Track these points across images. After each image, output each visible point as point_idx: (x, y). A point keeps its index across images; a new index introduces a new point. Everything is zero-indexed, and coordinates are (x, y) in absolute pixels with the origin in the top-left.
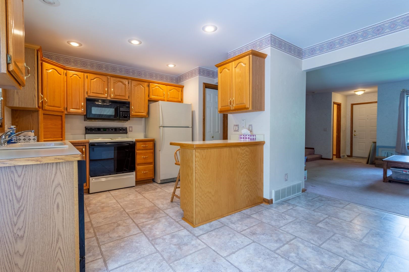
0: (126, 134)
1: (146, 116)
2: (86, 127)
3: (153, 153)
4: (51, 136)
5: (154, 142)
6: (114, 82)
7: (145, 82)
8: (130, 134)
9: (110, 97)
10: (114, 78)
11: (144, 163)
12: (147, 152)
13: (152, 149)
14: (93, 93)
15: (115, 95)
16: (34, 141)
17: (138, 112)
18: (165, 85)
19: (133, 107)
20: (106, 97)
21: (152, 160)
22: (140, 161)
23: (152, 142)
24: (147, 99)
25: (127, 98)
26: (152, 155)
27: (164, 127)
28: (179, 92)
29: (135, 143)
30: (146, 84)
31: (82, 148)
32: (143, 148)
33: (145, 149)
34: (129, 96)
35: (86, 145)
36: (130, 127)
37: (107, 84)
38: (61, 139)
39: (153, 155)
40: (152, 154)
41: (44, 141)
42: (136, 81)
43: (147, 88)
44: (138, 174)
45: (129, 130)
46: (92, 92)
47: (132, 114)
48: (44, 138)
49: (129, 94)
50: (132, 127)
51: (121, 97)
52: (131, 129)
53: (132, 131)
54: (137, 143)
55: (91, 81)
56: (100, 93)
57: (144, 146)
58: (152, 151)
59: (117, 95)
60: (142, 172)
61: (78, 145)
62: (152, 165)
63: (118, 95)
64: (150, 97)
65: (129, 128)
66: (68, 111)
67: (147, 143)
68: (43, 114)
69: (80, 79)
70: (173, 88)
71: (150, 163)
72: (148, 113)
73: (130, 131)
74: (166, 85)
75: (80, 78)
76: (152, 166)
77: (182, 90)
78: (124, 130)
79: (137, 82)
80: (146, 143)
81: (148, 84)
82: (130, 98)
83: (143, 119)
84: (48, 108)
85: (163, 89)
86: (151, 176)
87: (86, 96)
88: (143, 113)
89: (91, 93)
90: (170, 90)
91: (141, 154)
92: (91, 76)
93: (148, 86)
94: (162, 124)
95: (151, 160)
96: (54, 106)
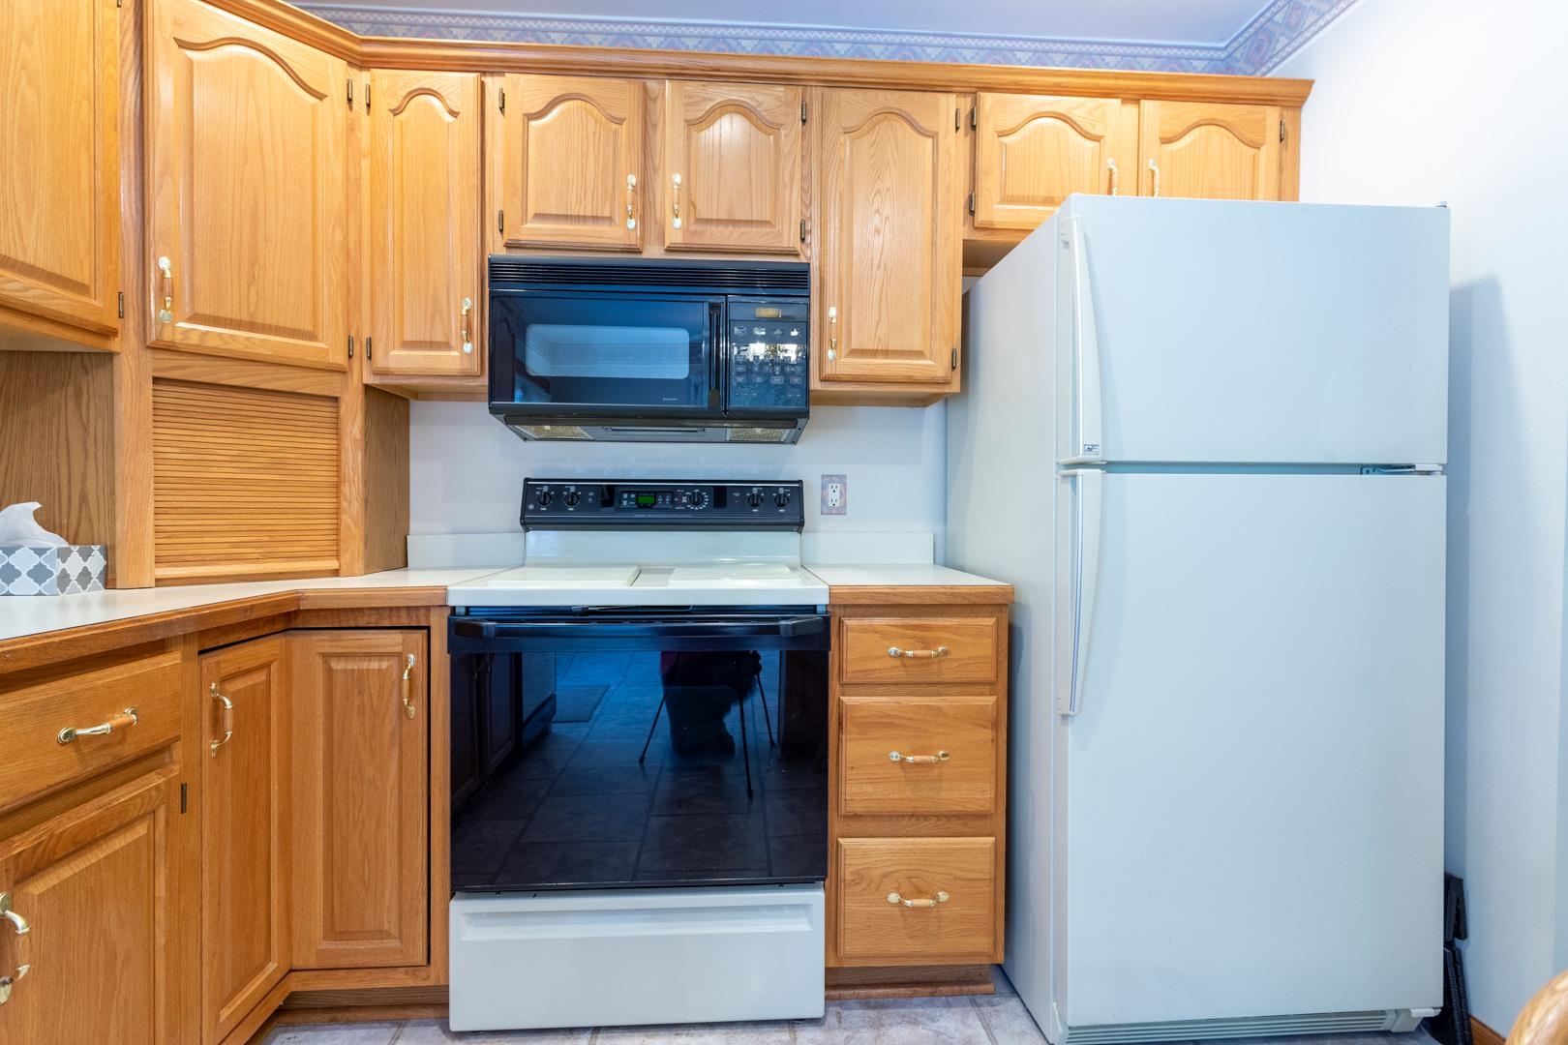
0: (796, 534)
1: (946, 383)
2: (527, 480)
3: (995, 726)
4: (235, 545)
5: (1011, 615)
6: (692, 116)
7: (945, 89)
8: (823, 533)
9: (662, 237)
10: (691, 87)
11: (914, 816)
12: (937, 711)
13: (992, 684)
14: (540, 216)
15: (698, 221)
16: (37, 588)
17: (874, 353)
18: (1116, 102)
19: (833, 312)
20: (633, 241)
21: (990, 794)
22: (870, 789)
23: (990, 621)
24: (956, 233)
25: (791, 240)
26: (983, 742)
27: (1110, 466)
28: (1257, 146)
29: (827, 621)
30: (950, 105)
31: (399, 649)
32: (901, 675)
33: (921, 678)
34: (802, 225)
35: (428, 628)
36: (828, 479)
37: (638, 134)
38: (333, 564)
39: (995, 740)
40: (988, 734)
41: (160, 582)
42: (860, 93)
43: (955, 144)
44: (853, 906)
45: (824, 501)
46: (530, 215)
47: (829, 370)
48: (159, 561)
49: (808, 206)
50: (842, 478)
51: (745, 229)
52: (834, 496)
53: (841, 511)
54: (849, 622)
55: (526, 130)
56: (589, 213)
57: (910, 653)
58: (990, 700)
59: (710, 221)
60: (894, 897)
61: (373, 621)
62: (992, 839)
63: (719, 222)
64: (982, 216)
65: (824, 488)
66: (380, 361)
67: (942, 628)
68: (156, 380)
69: (449, 119)
70: (1194, 118)
71: (963, 821)
72: (965, 357)
73: (828, 510)
74: (1125, 101)
75: (454, 114)
76: (985, 845)
77: (1289, 127)
78: (780, 502)
79: (871, 94)
80: (928, 628)
81: (965, 104)
82: (813, 239)
83: (933, 412)
84: (187, 331)
85: (1097, 132)
86: (978, 944)
87: (497, 250)
88: (919, 354)
89: (524, 219)
90: (1165, 141)
91: (881, 724)
92: (526, 90)
93: (962, 125)
94: (1096, 440)
95: (983, 794)
96: (252, 327)
